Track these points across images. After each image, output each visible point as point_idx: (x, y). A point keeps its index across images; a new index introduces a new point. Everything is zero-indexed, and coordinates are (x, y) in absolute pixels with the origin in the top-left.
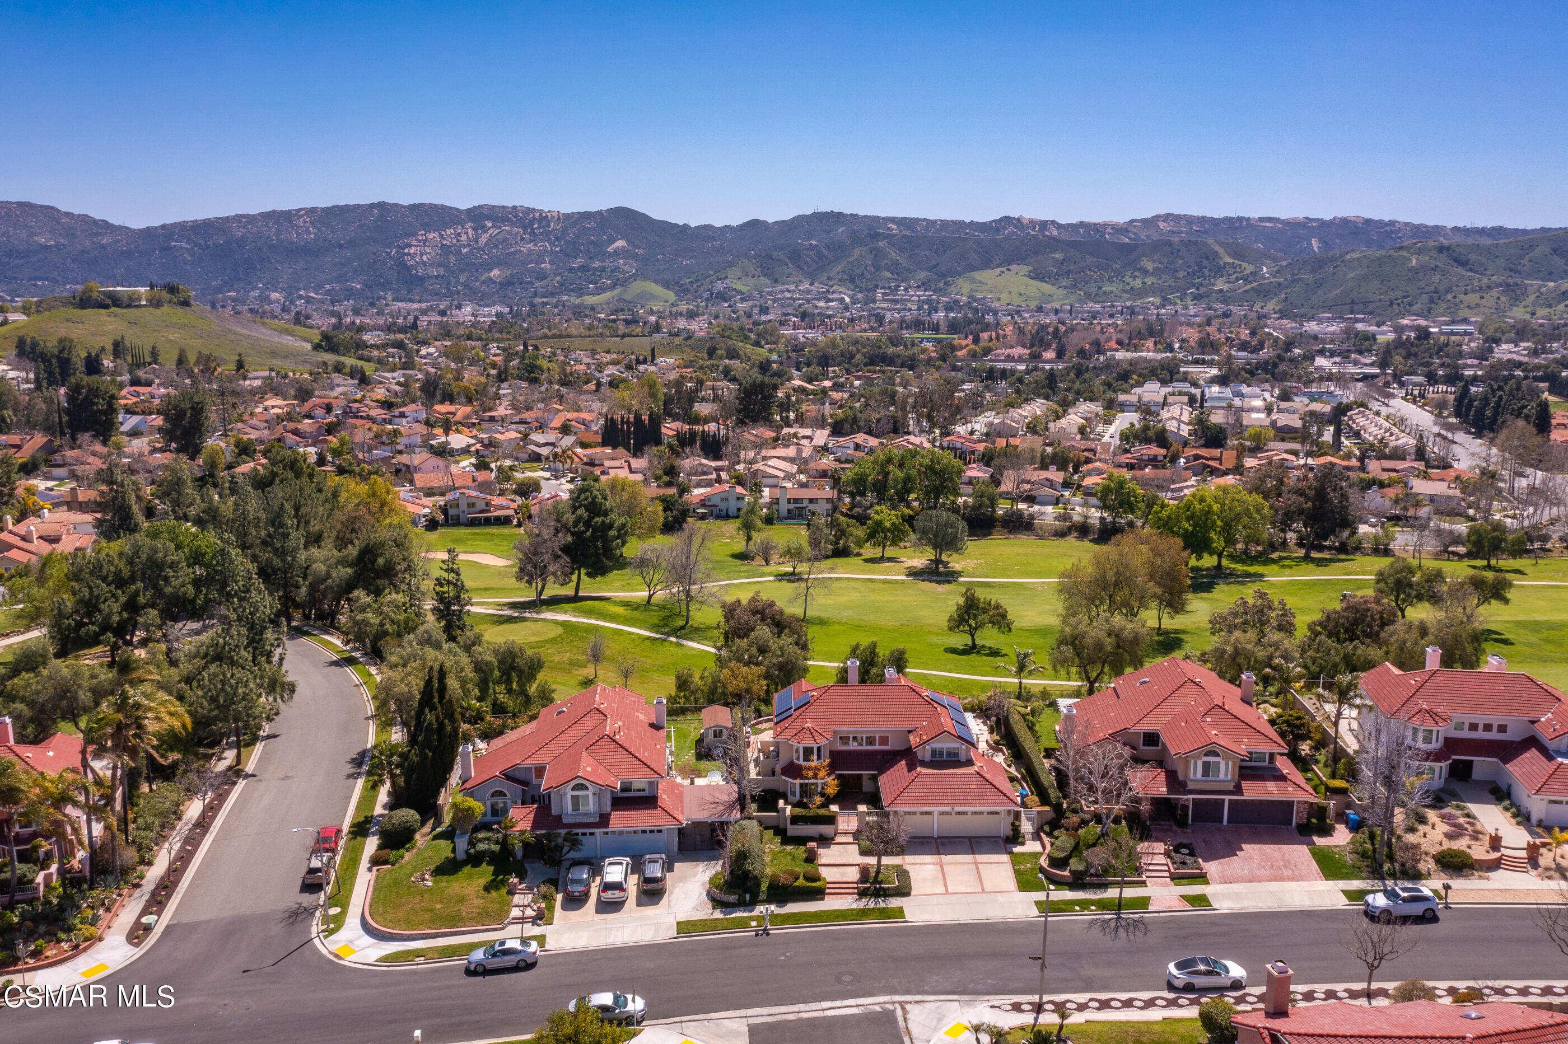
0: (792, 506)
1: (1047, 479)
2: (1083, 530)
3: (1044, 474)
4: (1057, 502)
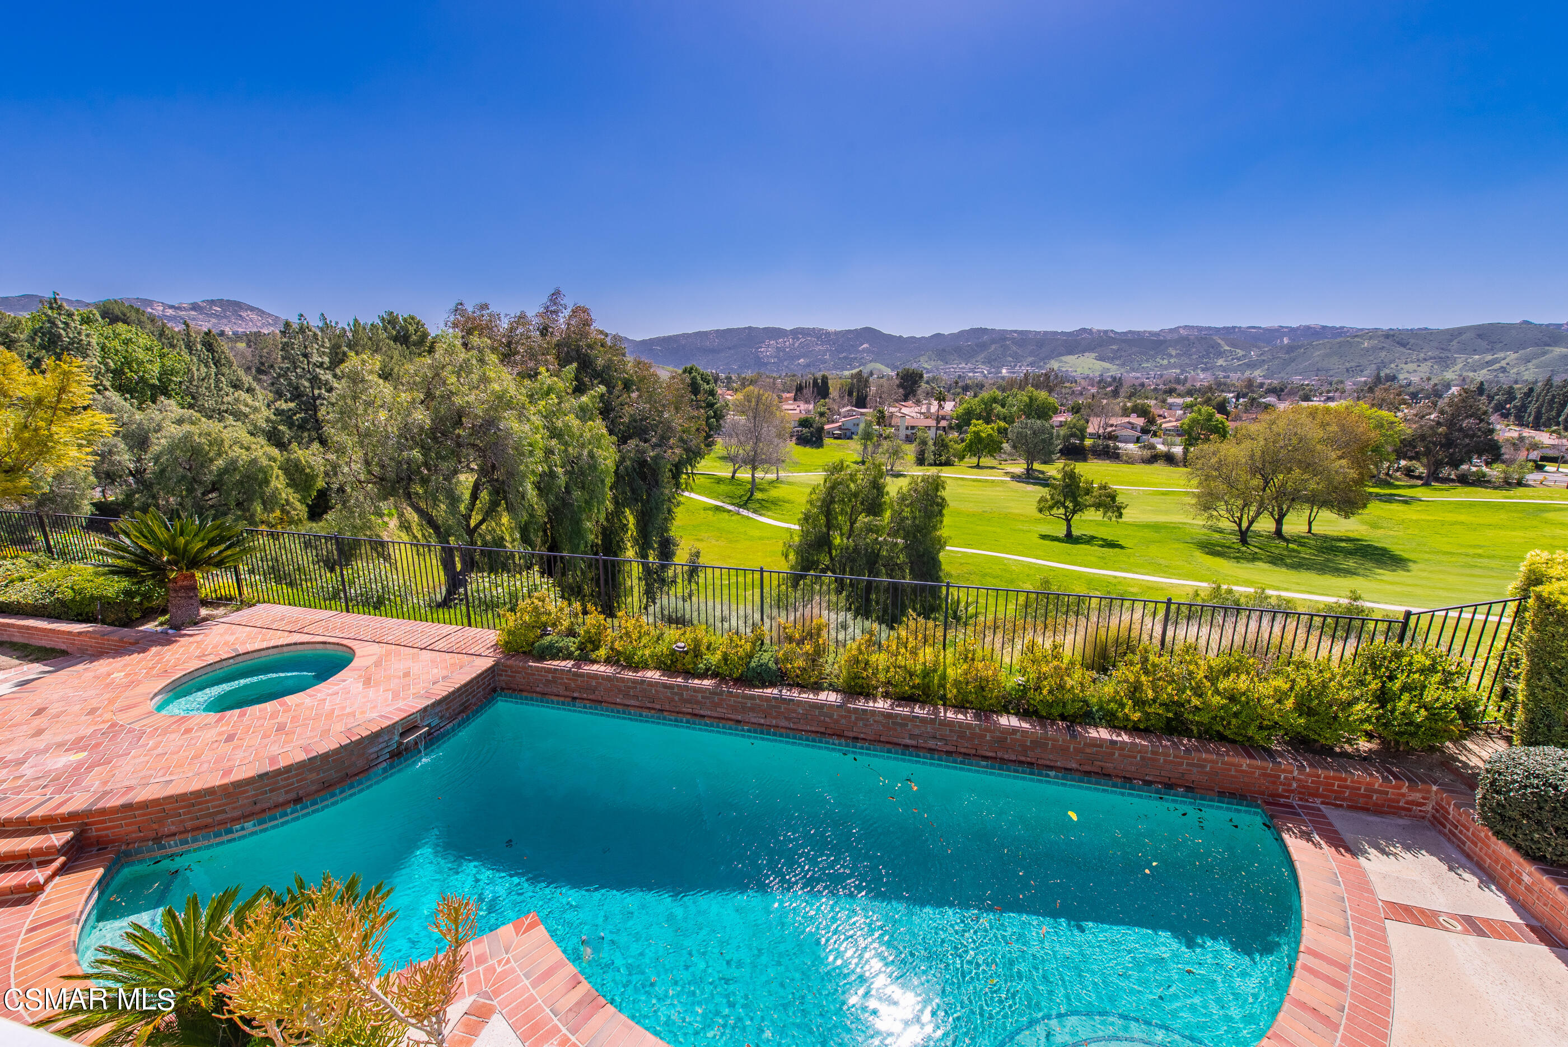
0: (909, 432)
1: (1129, 423)
4: (1138, 440)
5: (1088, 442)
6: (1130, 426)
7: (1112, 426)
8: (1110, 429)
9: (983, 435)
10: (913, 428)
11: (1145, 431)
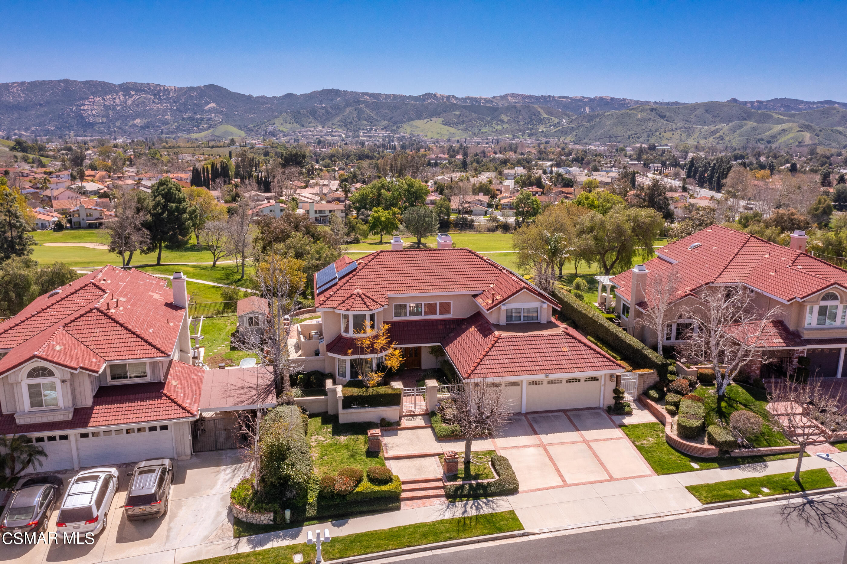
0: (318, 215)
1: (479, 200)
2: (506, 228)
3: (477, 198)
4: (486, 213)
5: (453, 217)
6: (479, 203)
7: (467, 202)
8: (467, 205)
9: (383, 219)
10: (320, 211)
11: (489, 205)
